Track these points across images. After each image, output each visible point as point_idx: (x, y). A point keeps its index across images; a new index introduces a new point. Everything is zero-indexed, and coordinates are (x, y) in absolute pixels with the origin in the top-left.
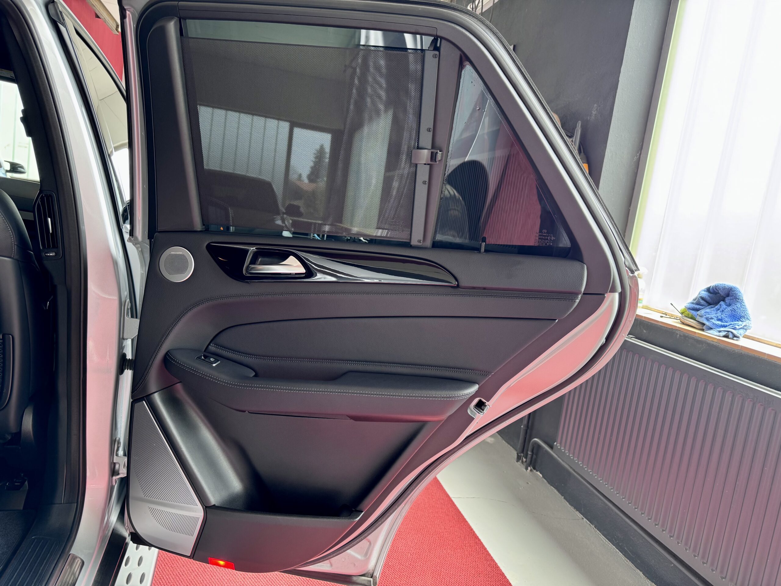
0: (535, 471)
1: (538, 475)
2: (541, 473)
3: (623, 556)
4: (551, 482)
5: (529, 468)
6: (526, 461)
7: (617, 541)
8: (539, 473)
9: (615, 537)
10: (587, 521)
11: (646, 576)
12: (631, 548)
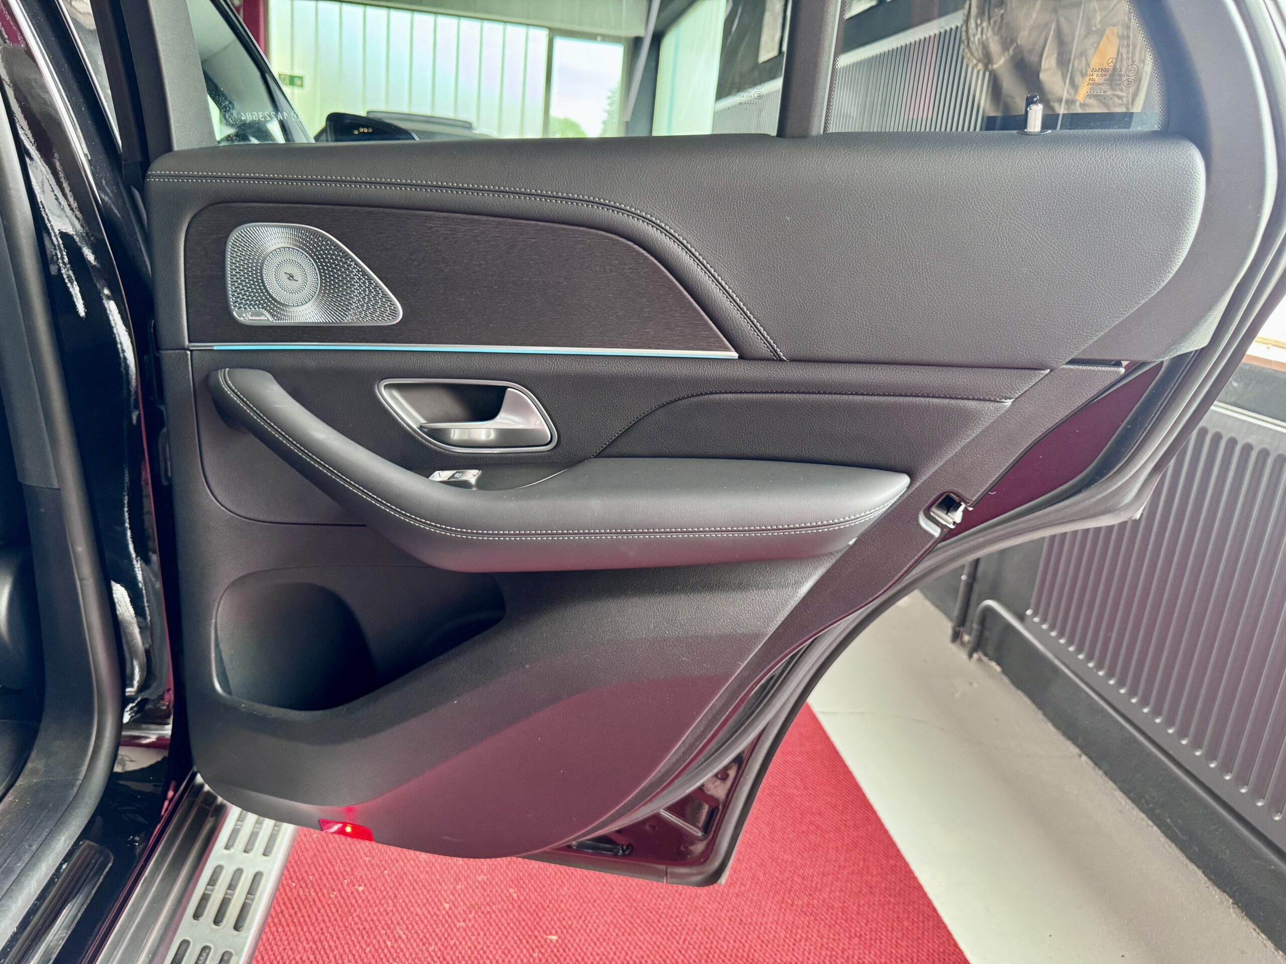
0: (985, 659)
1: (991, 667)
2: (999, 664)
3: (1162, 835)
4: (1019, 683)
5: (975, 656)
6: (969, 642)
7: (1151, 805)
8: (993, 664)
9: (1147, 796)
10: (1090, 762)
11: (1210, 879)
12: (1180, 821)
